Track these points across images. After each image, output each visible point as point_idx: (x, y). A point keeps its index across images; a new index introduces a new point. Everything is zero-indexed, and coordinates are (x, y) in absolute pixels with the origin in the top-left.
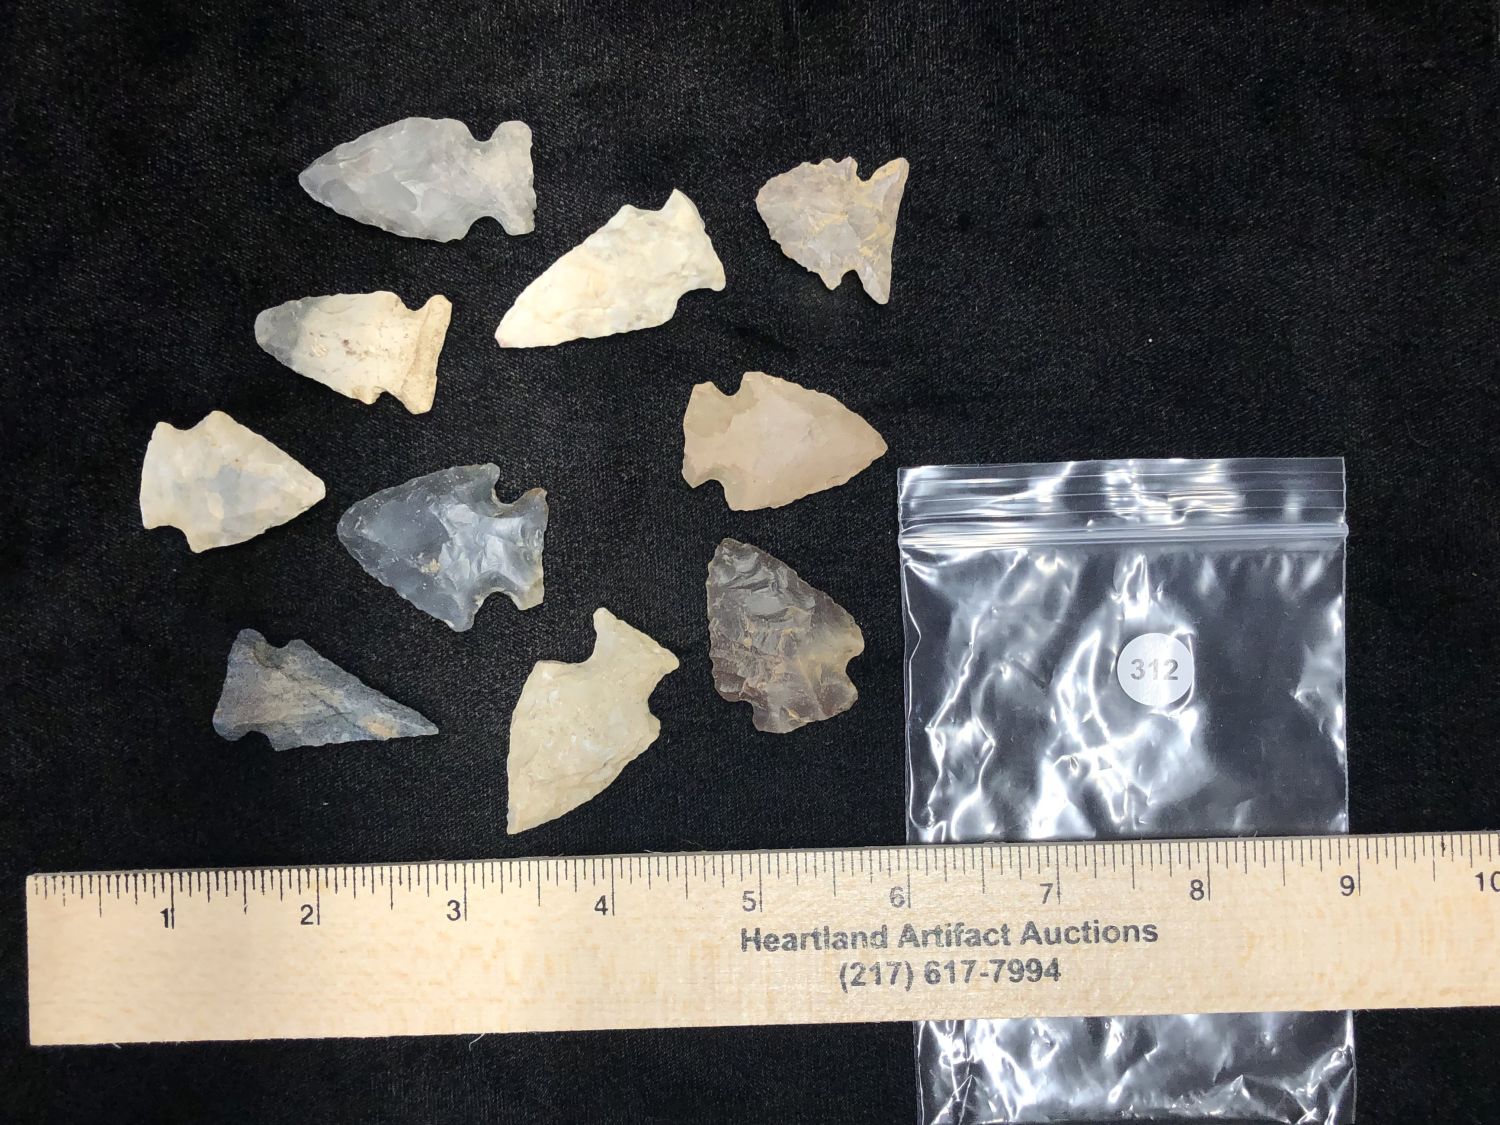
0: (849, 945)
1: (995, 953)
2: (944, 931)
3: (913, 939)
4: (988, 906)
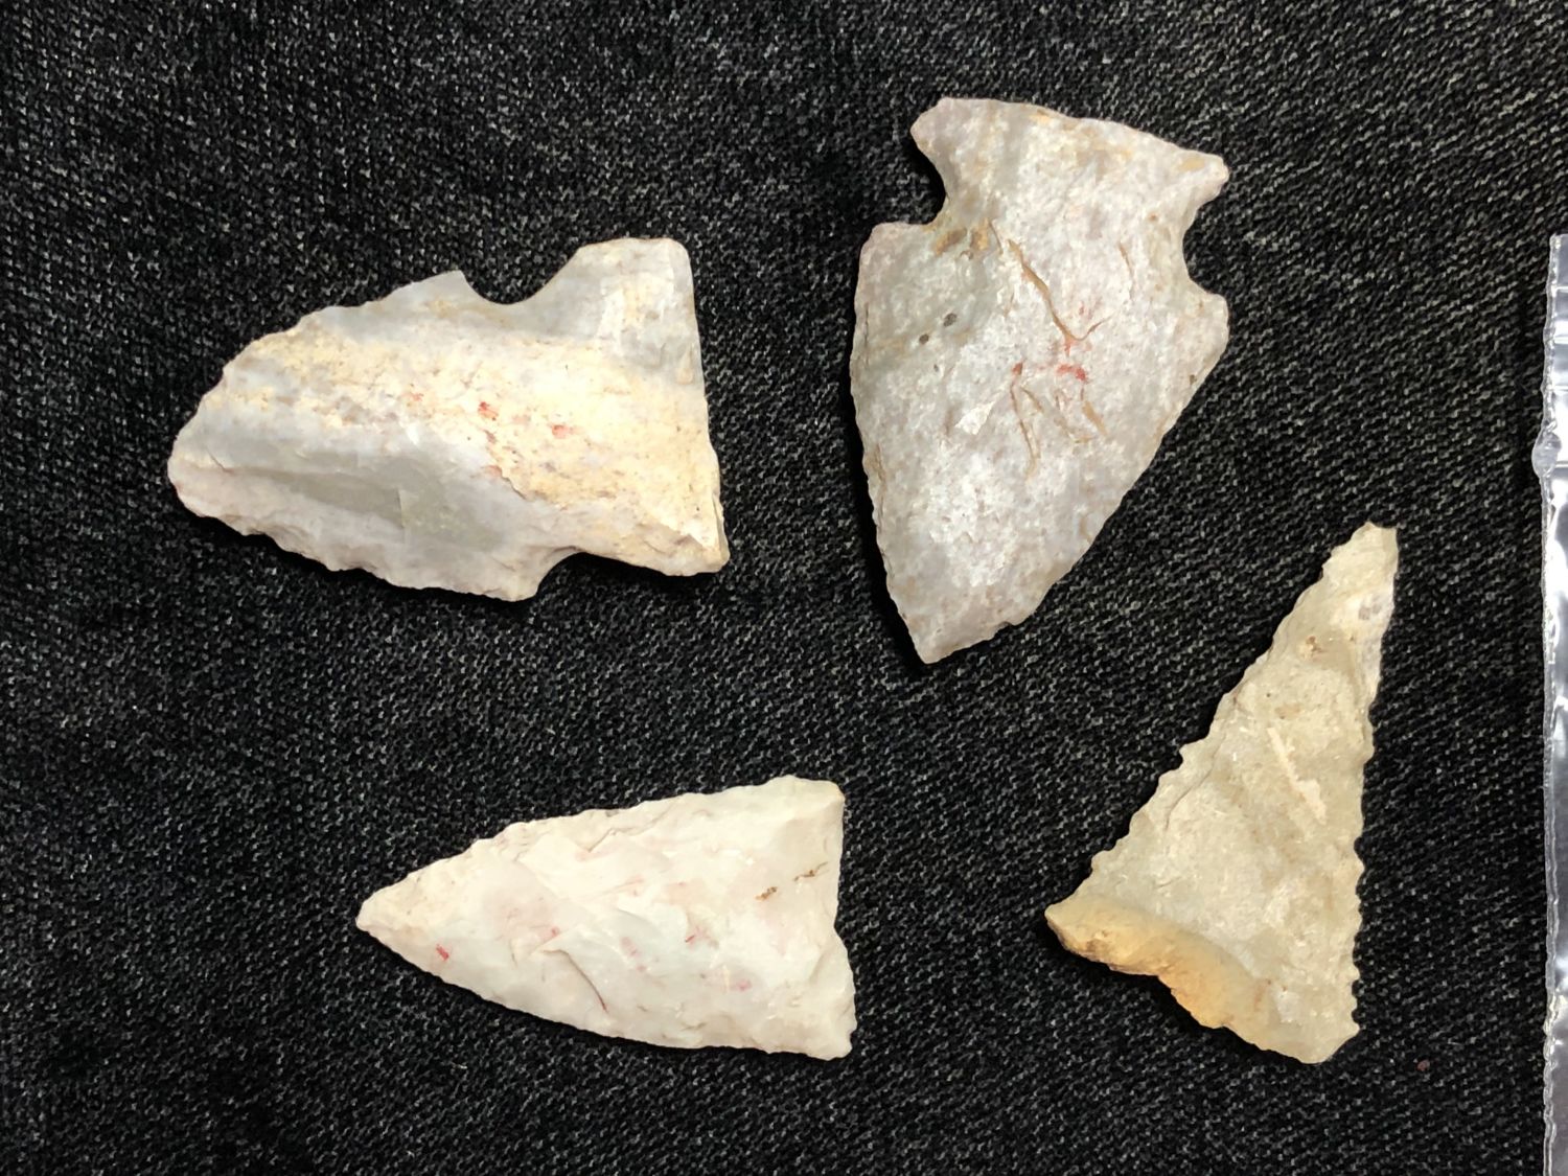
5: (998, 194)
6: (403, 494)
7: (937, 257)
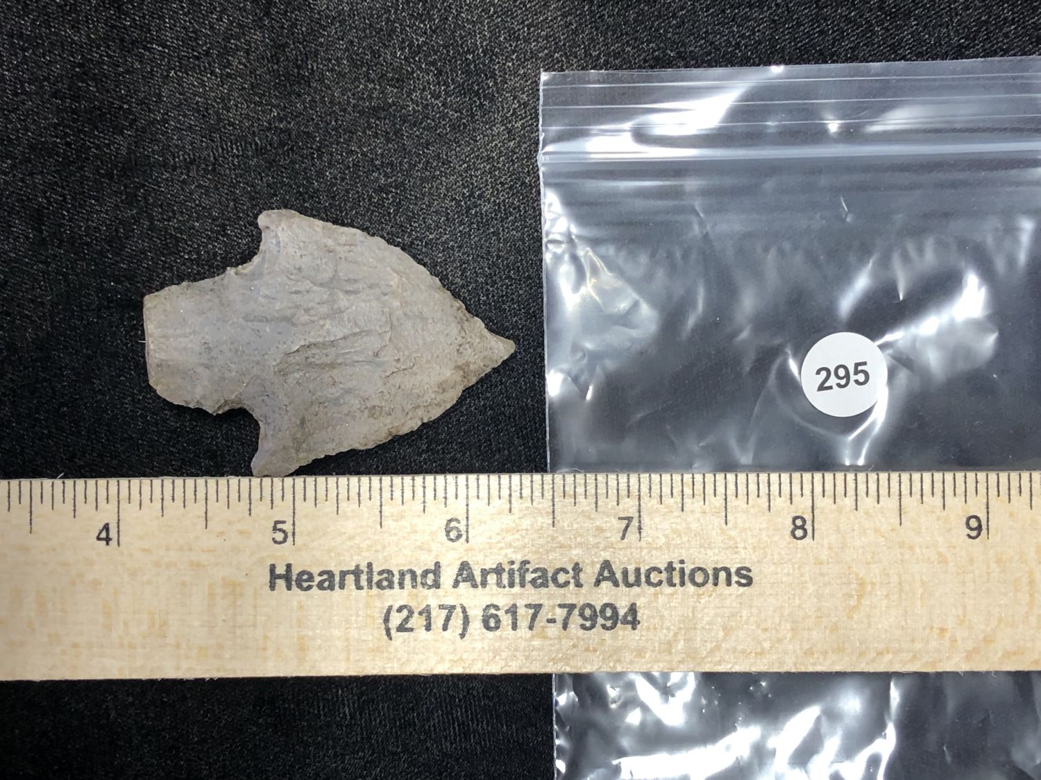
0: (396, 586)
1: (564, 595)
2: (507, 570)
3: (470, 578)
4: (558, 543)
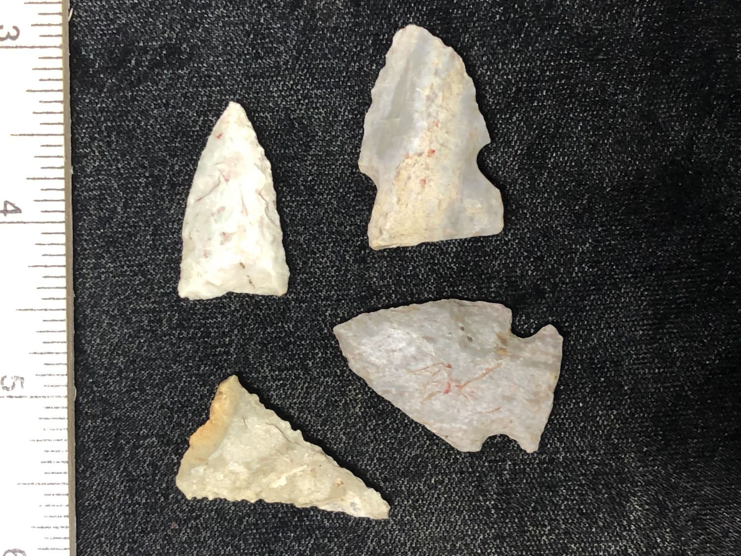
5: (521, 359)
6: (398, 120)
7: (496, 334)
